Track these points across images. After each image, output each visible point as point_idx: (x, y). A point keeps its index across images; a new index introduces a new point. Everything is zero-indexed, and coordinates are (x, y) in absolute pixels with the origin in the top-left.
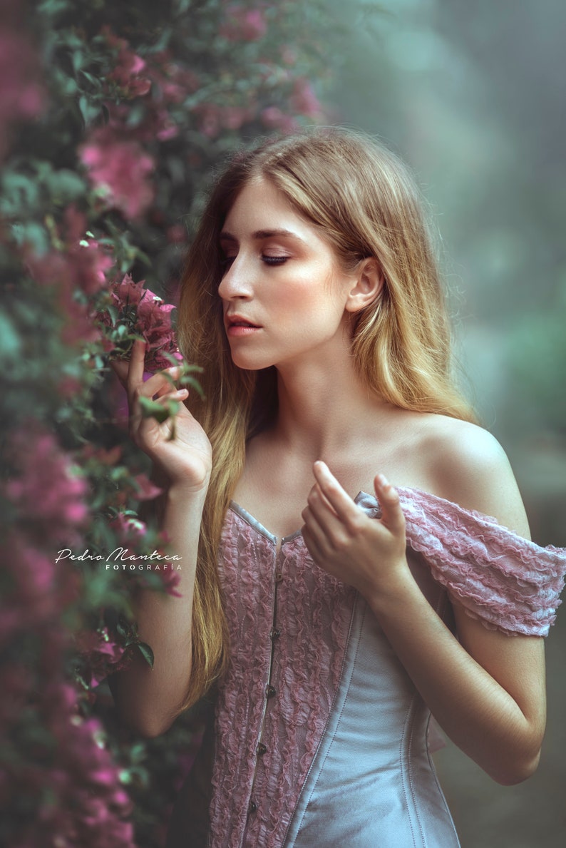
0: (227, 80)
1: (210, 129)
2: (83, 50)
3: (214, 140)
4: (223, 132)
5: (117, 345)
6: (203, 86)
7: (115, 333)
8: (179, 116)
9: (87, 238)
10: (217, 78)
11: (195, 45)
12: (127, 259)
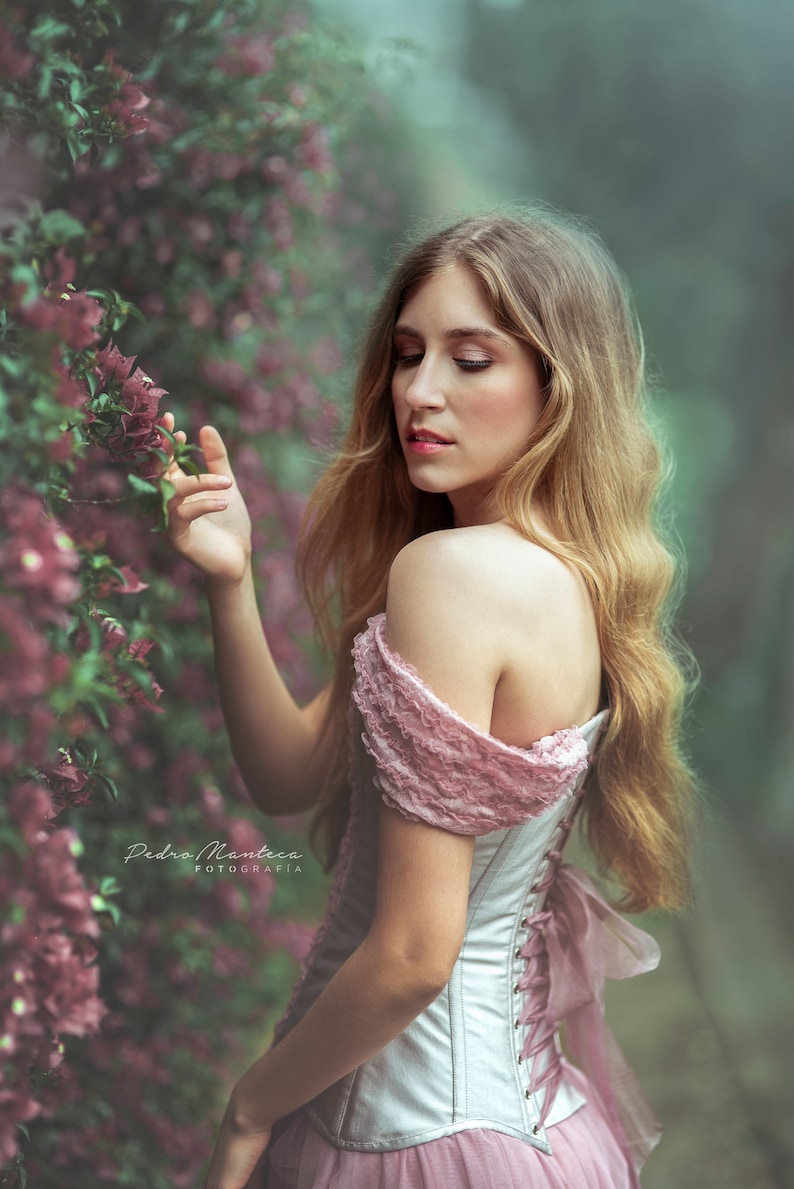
0: (225, 120)
1: (198, 178)
2: (81, 80)
3: (204, 192)
4: (214, 183)
5: (99, 416)
6: (195, 125)
7: (96, 402)
8: (164, 160)
9: (68, 291)
10: (213, 116)
11: (189, 76)
12: (119, 315)
